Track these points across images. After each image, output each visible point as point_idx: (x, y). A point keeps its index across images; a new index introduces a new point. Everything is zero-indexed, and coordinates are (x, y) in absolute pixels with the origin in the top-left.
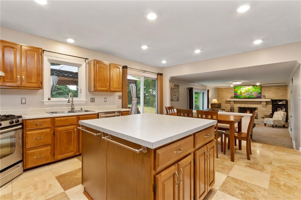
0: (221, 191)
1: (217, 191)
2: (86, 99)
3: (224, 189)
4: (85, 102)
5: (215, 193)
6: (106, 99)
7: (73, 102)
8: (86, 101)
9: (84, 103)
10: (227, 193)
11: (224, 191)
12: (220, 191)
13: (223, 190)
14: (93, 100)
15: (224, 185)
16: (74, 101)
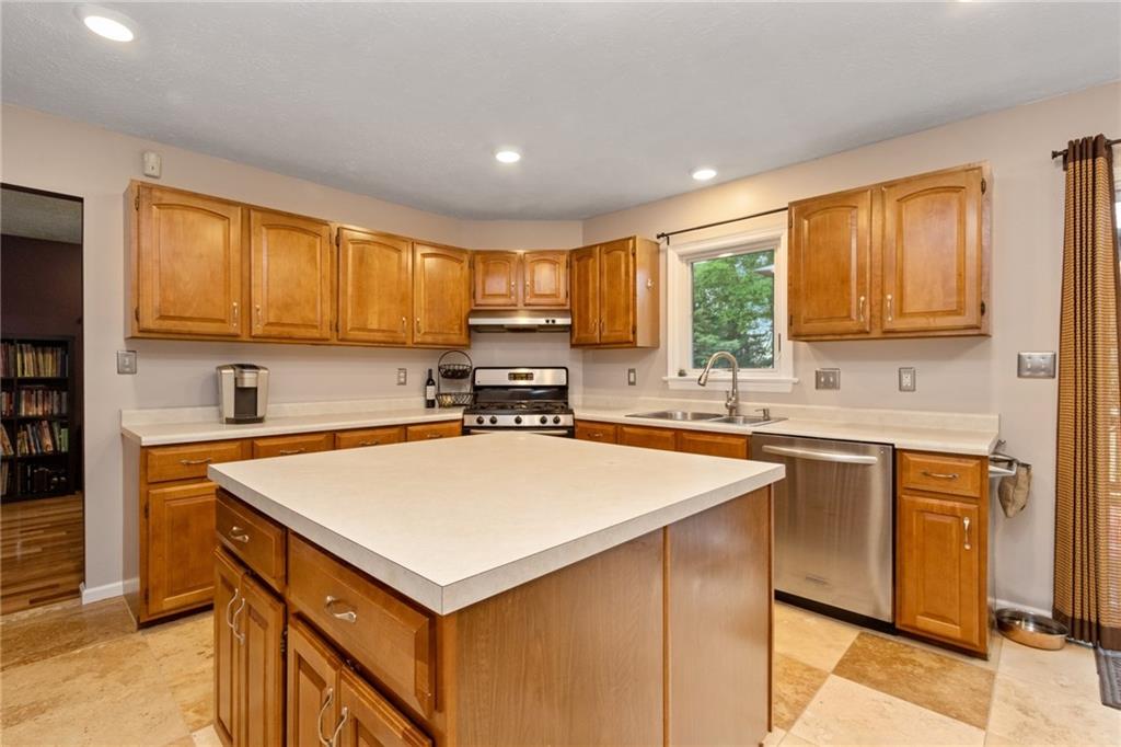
2: (795, 375)
4: (790, 385)
7: (739, 384)
8: (794, 384)
9: (788, 389)
16: (743, 381)
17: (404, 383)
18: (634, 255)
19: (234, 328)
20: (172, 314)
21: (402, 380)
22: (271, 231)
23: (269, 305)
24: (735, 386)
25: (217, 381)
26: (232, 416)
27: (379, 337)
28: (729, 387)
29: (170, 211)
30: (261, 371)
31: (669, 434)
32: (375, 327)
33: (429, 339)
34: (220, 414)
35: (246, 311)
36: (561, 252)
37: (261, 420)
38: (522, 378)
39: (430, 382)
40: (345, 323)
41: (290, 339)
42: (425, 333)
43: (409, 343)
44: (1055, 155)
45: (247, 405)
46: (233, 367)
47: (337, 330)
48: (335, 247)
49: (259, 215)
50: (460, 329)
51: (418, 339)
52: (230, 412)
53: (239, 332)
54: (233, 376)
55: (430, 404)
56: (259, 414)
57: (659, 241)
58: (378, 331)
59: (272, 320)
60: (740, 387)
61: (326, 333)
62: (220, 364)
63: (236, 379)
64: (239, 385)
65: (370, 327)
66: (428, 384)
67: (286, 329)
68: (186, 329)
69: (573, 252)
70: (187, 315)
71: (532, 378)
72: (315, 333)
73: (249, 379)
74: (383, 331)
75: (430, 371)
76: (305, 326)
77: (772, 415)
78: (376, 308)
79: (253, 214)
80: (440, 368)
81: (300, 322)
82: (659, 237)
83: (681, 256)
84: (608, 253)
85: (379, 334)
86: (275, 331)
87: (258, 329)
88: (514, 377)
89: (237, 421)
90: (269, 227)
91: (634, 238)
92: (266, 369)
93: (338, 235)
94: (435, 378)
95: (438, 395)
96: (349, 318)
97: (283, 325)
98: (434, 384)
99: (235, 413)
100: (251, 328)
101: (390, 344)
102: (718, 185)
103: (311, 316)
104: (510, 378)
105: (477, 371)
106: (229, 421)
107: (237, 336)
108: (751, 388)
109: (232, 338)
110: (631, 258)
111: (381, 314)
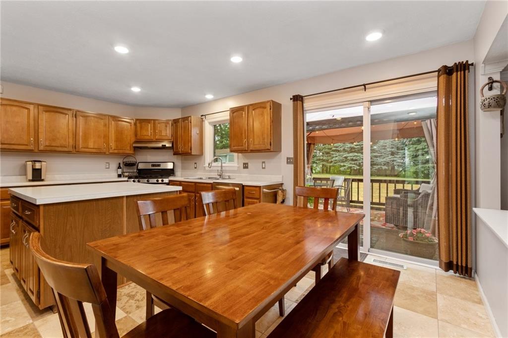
0: (27, 325)
1: (33, 320)
2: (238, 164)
3: (26, 331)
5: (32, 317)
6: (264, 167)
9: (236, 169)
10: (15, 331)
11: (22, 328)
12: (29, 324)
13: (26, 329)
14: (246, 166)
15: (34, 335)
16: (224, 166)
17: (109, 168)
18: (191, 122)
19: (32, 147)
20: (6, 142)
21: (108, 167)
22: (47, 113)
23: (46, 139)
24: (222, 168)
25: (25, 166)
26: (31, 179)
27: (94, 151)
28: (220, 169)
29: (5, 107)
30: (43, 163)
31: (193, 184)
32: (92, 147)
33: (116, 151)
34: (27, 178)
35: (36, 142)
36: (170, 120)
37: (43, 180)
38: (156, 166)
39: (119, 167)
40: (79, 145)
41: (55, 151)
42: (114, 149)
43: (107, 153)
44: (291, 99)
45: (37, 175)
46: (32, 161)
47: (75, 148)
48: (75, 118)
49: (42, 107)
50: (130, 148)
51: (111, 151)
52: (30, 177)
53: (34, 149)
54: (31, 165)
55: (119, 176)
56: (42, 178)
57: (202, 117)
58: (93, 148)
59: (47, 144)
60: (224, 169)
61: (71, 149)
62: (27, 160)
63: (33, 166)
64: (34, 168)
65: (89, 147)
66: (118, 168)
67: (53, 148)
68: (11, 148)
69: (174, 120)
70: (13, 143)
71: (160, 166)
72: (66, 149)
73: (38, 166)
74: (96, 149)
75: (120, 164)
76: (61, 147)
77: (231, 177)
78: (92, 140)
79: (39, 107)
80: (123, 162)
81: (59, 145)
82: (202, 116)
83: (210, 123)
84: (183, 121)
85: (94, 150)
86: (48, 149)
87: (41, 148)
88: (153, 166)
89: (33, 180)
90: (46, 111)
91: (191, 117)
92: (45, 162)
93: (76, 114)
94: (121, 166)
95: (123, 172)
96: (81, 144)
97: (52, 146)
98: (121, 168)
99: (33, 178)
100: (38, 147)
101: (99, 153)
102: (215, 100)
103: (65, 143)
104: (152, 166)
105: (139, 164)
106: (30, 181)
107: (33, 150)
108: (227, 169)
109: (31, 151)
110: (190, 124)
111: (94, 142)
